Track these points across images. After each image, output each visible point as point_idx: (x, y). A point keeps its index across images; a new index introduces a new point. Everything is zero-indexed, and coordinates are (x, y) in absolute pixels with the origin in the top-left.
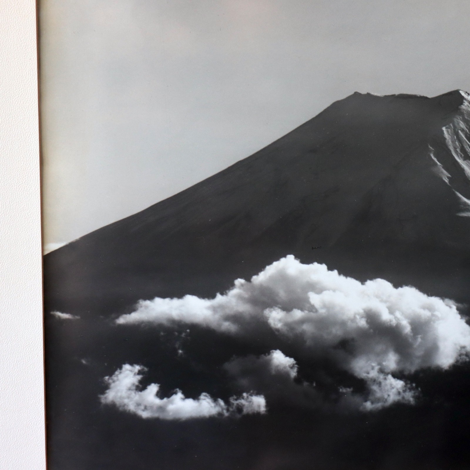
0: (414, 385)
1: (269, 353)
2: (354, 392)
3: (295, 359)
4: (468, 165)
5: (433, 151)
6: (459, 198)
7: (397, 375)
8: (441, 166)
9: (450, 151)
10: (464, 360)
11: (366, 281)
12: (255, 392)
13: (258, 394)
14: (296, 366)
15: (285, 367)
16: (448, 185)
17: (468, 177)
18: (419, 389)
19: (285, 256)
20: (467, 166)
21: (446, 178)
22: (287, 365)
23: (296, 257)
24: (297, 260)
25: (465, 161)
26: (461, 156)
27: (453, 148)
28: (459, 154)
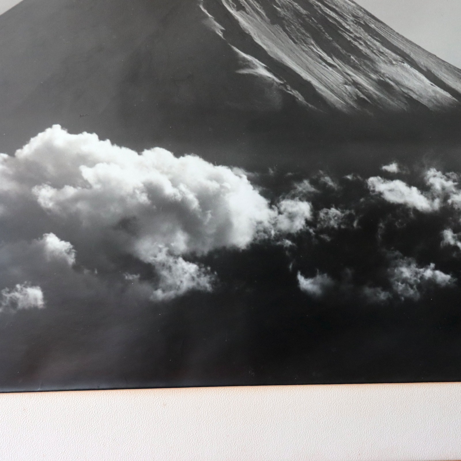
0: (209, 268)
1: (42, 237)
2: (142, 279)
3: (72, 243)
5: (202, 3)
6: (237, 54)
7: (189, 258)
8: (212, 18)
10: (262, 238)
11: (143, 150)
12: (30, 283)
13: (33, 285)
14: (73, 250)
15: (61, 253)
16: (223, 39)
17: (243, 29)
18: (216, 273)
19: (50, 126)
20: (241, 17)
21: (220, 31)
22: (63, 250)
23: (63, 127)
24: (64, 129)
25: (239, 12)
26: (233, 6)
28: (231, 4)
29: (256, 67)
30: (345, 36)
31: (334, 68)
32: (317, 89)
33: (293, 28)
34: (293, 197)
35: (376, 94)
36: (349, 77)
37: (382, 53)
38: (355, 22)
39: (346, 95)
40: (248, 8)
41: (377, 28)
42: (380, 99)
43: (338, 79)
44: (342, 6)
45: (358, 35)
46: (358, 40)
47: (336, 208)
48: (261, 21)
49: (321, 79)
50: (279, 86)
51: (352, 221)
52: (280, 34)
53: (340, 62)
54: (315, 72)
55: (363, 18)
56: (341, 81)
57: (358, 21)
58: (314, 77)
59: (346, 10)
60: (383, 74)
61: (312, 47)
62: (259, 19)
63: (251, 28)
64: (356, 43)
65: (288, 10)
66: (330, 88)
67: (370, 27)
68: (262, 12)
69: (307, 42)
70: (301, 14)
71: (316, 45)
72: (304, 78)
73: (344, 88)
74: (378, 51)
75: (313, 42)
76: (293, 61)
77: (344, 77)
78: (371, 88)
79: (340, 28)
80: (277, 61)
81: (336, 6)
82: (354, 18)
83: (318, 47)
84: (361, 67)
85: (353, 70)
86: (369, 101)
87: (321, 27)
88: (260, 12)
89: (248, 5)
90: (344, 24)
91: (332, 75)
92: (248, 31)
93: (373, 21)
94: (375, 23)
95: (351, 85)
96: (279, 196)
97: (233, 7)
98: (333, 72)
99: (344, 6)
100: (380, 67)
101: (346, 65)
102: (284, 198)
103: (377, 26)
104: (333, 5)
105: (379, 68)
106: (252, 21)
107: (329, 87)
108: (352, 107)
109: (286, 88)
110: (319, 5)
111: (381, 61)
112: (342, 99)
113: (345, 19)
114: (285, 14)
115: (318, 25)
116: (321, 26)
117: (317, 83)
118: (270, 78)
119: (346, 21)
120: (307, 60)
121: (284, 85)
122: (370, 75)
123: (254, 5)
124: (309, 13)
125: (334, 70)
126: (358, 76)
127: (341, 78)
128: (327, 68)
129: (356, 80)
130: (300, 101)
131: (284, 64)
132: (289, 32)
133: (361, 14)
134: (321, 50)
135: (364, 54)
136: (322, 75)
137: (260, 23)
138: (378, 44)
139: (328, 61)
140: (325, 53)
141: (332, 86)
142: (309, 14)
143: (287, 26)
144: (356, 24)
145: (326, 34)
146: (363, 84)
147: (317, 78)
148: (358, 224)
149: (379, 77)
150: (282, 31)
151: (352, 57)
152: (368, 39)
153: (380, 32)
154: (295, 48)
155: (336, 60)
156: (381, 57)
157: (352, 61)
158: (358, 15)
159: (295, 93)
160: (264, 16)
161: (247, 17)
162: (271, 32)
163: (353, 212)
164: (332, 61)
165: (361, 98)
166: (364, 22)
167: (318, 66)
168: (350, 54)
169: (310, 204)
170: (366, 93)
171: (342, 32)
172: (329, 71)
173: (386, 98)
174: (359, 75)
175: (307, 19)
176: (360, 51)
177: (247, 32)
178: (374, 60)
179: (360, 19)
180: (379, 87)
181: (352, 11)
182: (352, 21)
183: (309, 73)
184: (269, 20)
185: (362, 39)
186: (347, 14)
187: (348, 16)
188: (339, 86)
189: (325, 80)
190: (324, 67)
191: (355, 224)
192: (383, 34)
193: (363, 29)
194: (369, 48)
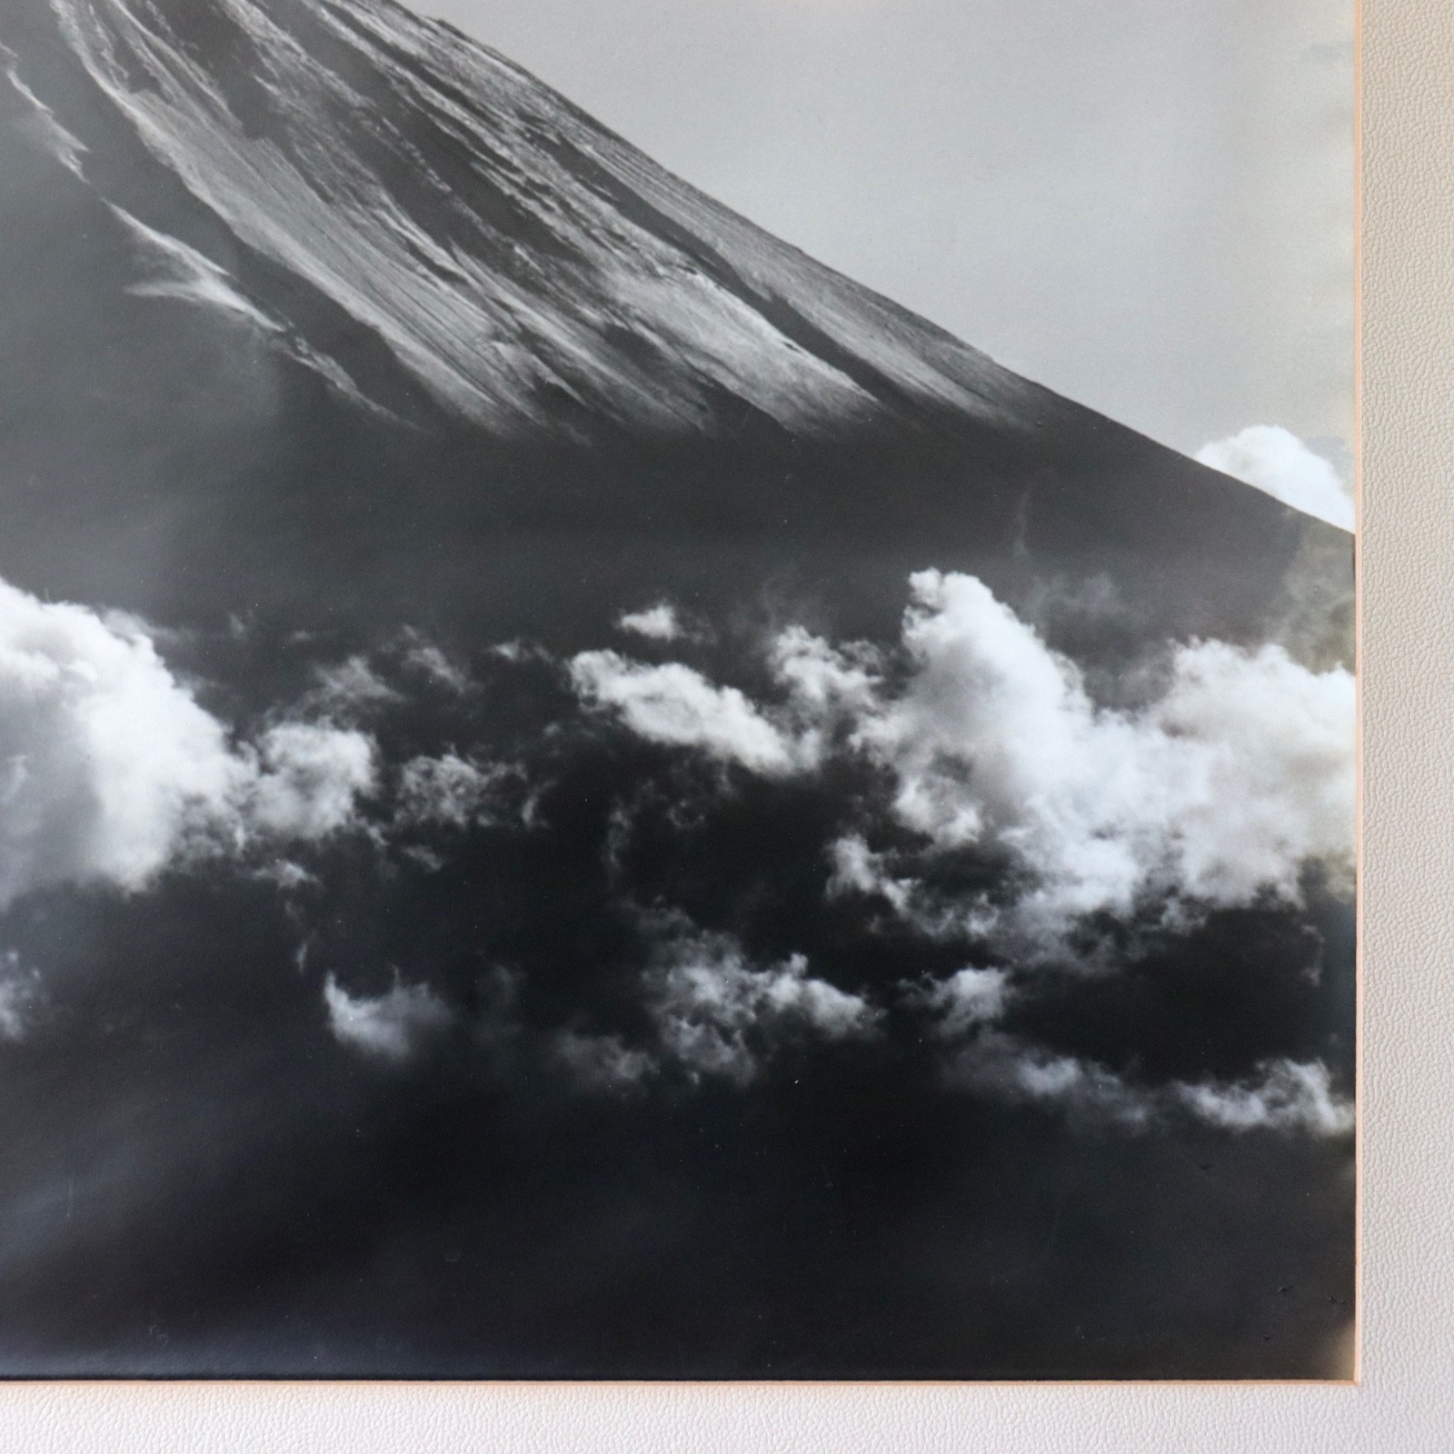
0: (13, 957)
4: (149, 108)
5: (15, 63)
6: (127, 231)
8: (48, 112)
9: (78, 59)
16: (81, 183)
17: (151, 150)
18: (36, 973)
20: (144, 111)
21: (72, 157)
25: (137, 96)
26: (119, 74)
27: (86, 48)
28: (113, 68)
29: (195, 276)
30: (495, 179)
31: (458, 286)
32: (399, 354)
33: (319, 152)
34: (311, 716)
35: (601, 375)
36: (507, 317)
37: (621, 238)
38: (528, 135)
39: (499, 375)
40: (170, 85)
41: (603, 155)
42: (614, 390)
43: (473, 323)
44: (483, 82)
45: (538, 179)
46: (537, 194)
47: (462, 755)
48: (213, 127)
49: (415, 320)
50: (270, 339)
51: (518, 803)
52: (275, 168)
53: (477, 264)
54: (393, 297)
55: (556, 123)
56: (480, 328)
57: (539, 132)
58: (388, 313)
59: (496, 95)
60: (625, 308)
61: (384, 215)
62: (204, 121)
63: (176, 149)
64: (532, 205)
65: (303, 93)
66: (444, 351)
67: (579, 154)
68: (216, 98)
69: (367, 198)
70: (348, 105)
71: (398, 209)
72: (354, 315)
73: (492, 351)
74: (604, 233)
75: (385, 198)
76: (319, 258)
77: (492, 314)
78: (583, 355)
79: (477, 153)
80: (261, 255)
81: (465, 82)
82: (524, 124)
83: (404, 215)
84: (548, 285)
85: (521, 291)
86: (576, 395)
87: (415, 151)
88: (211, 98)
89: (168, 75)
90: (490, 141)
91: (451, 308)
92: (168, 157)
93: (590, 134)
94: (596, 140)
95: (516, 341)
96: (263, 710)
97: (118, 79)
98: (453, 297)
99: (489, 82)
100: (613, 284)
101: (499, 276)
102: (279, 718)
103: (602, 151)
104: (454, 79)
105: (609, 288)
106: (181, 126)
107: (440, 348)
108: (519, 416)
109: (294, 346)
110: (406, 79)
111: (615, 264)
112: (485, 386)
113: (494, 126)
114: (294, 105)
115: (402, 144)
116: (413, 146)
117: (400, 332)
118: (238, 311)
119: (498, 133)
120: (367, 257)
121: (287, 337)
122: (578, 312)
123: (191, 73)
124: (374, 104)
125: (459, 291)
126: (538, 312)
127: (482, 319)
128: (436, 285)
129: (533, 324)
130: (342, 392)
131: (289, 267)
132: (309, 167)
133: (547, 110)
134: (412, 226)
135: (560, 240)
136: (416, 307)
137: (208, 132)
138: (606, 208)
139: (438, 262)
140: (425, 234)
141: (451, 343)
142: (372, 107)
143: (301, 145)
144: (531, 141)
145: (431, 171)
146: (553, 340)
147: (399, 315)
148: (540, 811)
149: (610, 318)
150: (283, 159)
151: (518, 250)
152: (571, 190)
153: (613, 170)
154: (324, 217)
155: (464, 260)
156: (617, 252)
157: (518, 264)
158: (538, 112)
159: (325, 364)
160: (222, 110)
161: (165, 112)
162: (245, 163)
163: (520, 770)
164: (448, 261)
165: (550, 385)
166: (559, 136)
167: (403, 277)
168: (509, 240)
169: (372, 739)
170: (566, 371)
171: (483, 168)
172: (441, 296)
173: (633, 387)
174: (543, 308)
175: (367, 123)
176: (546, 230)
177: (164, 162)
178: (593, 263)
179: (545, 126)
180: (609, 350)
181: (518, 98)
182: (518, 132)
183: (372, 298)
184: (240, 123)
185: (552, 191)
186: (499, 110)
187: (505, 117)
188: (474, 343)
189: (426, 321)
190: (423, 282)
191: (527, 813)
192: (621, 175)
193: (557, 158)
194: (575, 223)
